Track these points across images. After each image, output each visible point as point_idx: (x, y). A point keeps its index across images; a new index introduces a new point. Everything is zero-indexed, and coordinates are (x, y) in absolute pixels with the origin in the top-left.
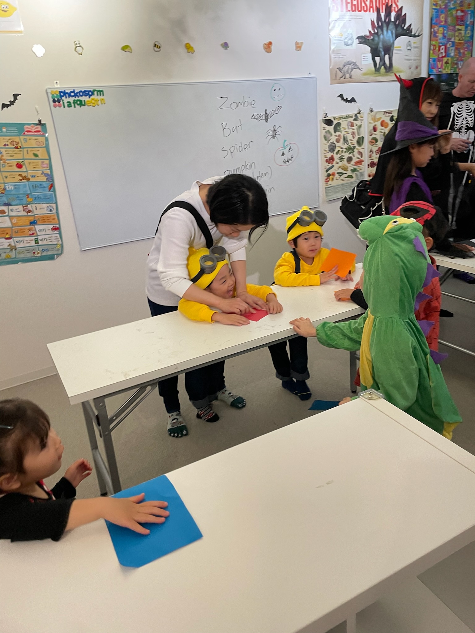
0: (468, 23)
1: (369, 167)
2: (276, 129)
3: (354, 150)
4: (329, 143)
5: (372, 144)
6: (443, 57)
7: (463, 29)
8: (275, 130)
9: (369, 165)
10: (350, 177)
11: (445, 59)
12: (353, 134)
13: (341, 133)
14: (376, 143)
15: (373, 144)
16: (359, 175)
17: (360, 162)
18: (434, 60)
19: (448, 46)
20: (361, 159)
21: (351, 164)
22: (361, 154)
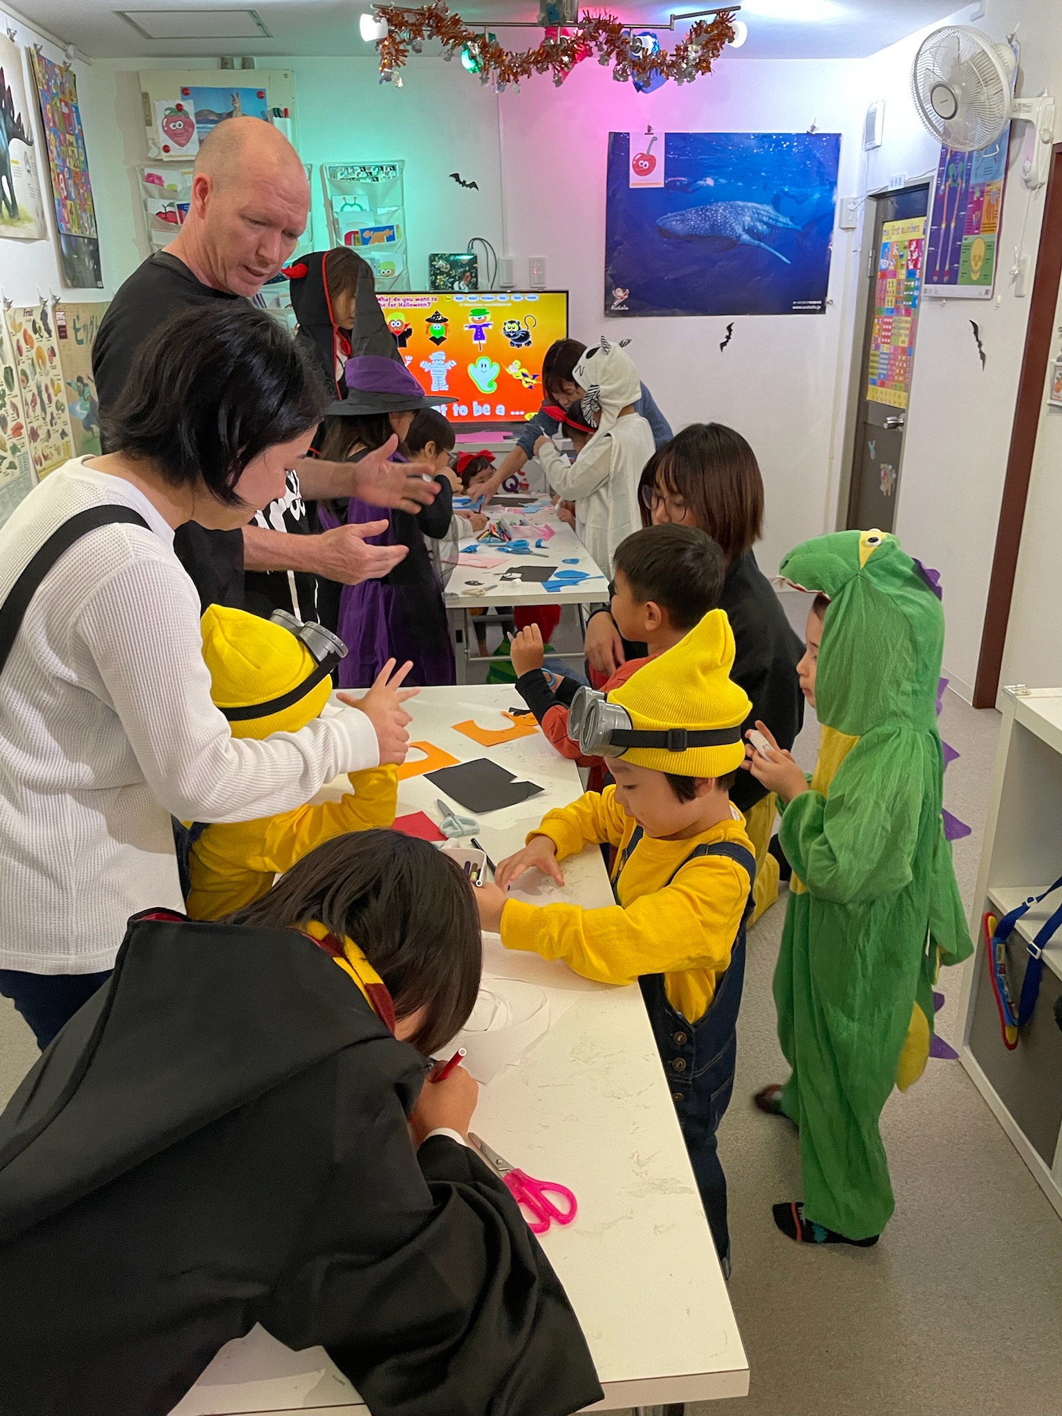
0: (77, 132)
3: (5, 399)
6: (66, 198)
7: (75, 144)
9: (29, 436)
10: (12, 466)
11: (68, 202)
14: (27, 383)
17: (18, 429)
18: (59, 205)
19: (67, 177)
20: (18, 421)
21: (8, 433)
22: (14, 406)
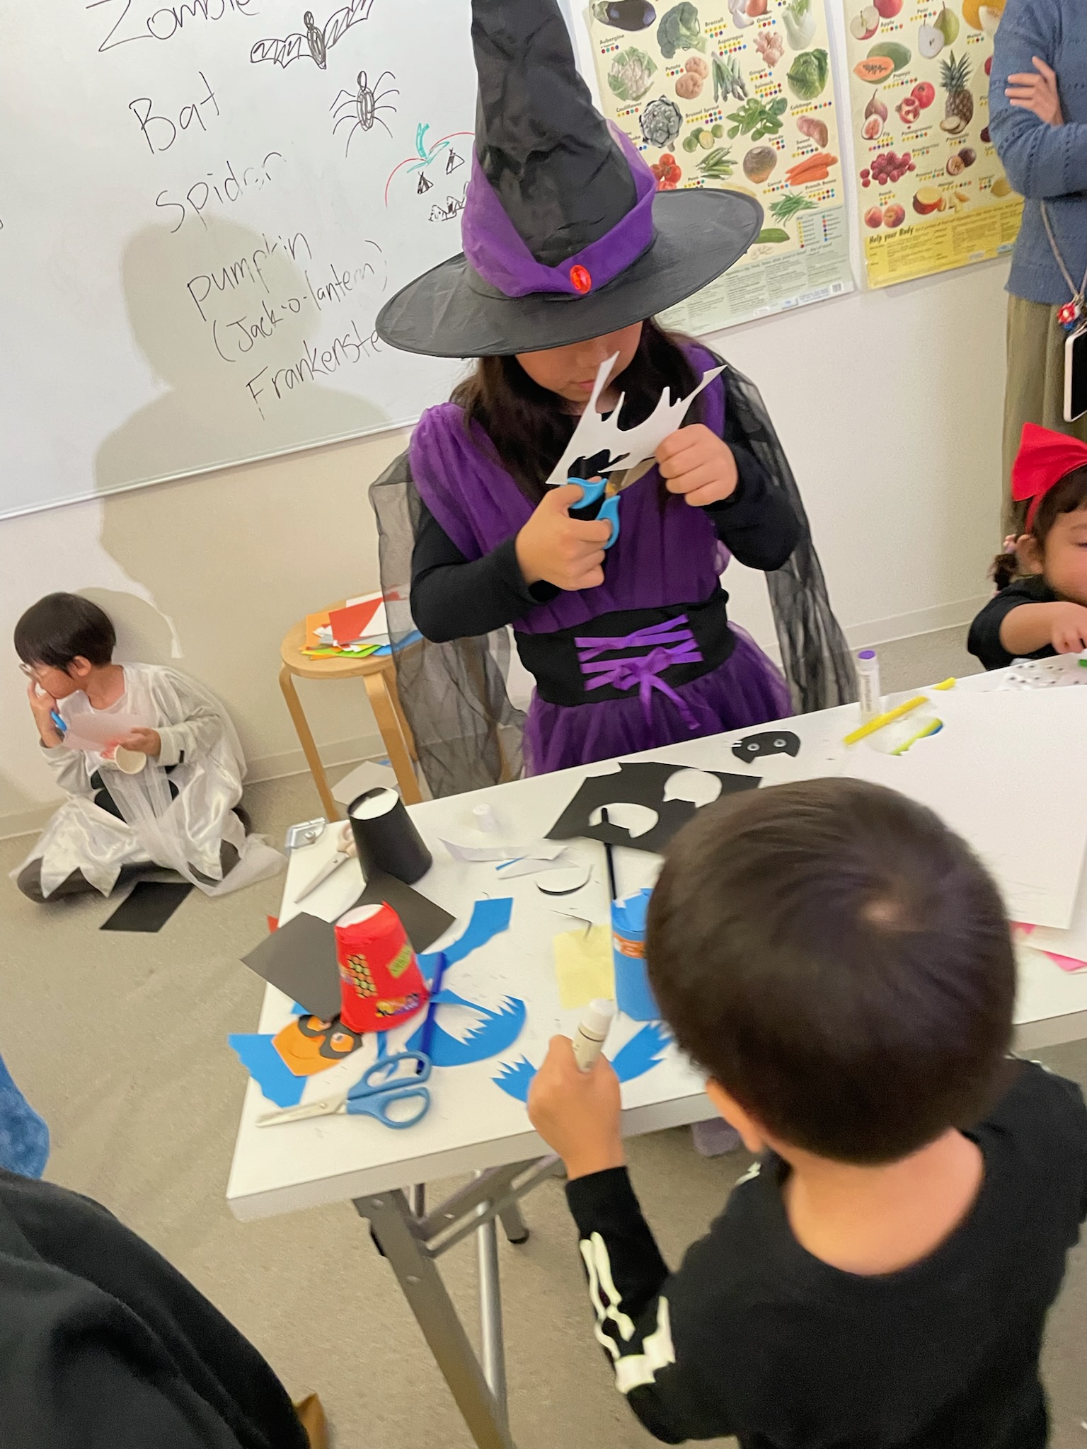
1: (866, 184)
2: (371, 87)
3: (780, 118)
4: (642, 109)
5: (879, 75)
8: (365, 92)
9: (865, 174)
12: (767, 45)
13: (702, 50)
14: (896, 68)
15: (884, 73)
16: (818, 220)
17: (814, 169)
20: (824, 151)
21: (769, 181)
